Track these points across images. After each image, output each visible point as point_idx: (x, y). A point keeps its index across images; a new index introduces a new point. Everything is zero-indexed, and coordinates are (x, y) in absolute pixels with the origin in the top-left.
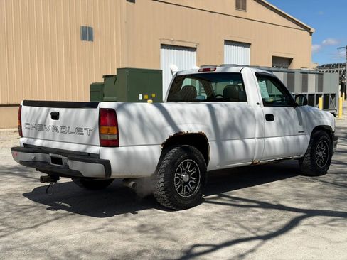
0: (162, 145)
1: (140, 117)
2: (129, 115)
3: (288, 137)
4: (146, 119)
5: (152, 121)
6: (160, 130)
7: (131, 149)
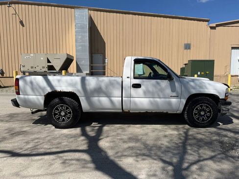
0: (45, 96)
1: (31, 83)
2: (25, 81)
3: (158, 100)
4: (35, 83)
5: (38, 84)
6: (43, 89)
7: (26, 97)
